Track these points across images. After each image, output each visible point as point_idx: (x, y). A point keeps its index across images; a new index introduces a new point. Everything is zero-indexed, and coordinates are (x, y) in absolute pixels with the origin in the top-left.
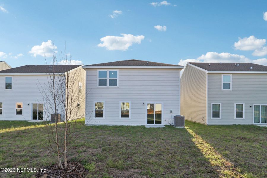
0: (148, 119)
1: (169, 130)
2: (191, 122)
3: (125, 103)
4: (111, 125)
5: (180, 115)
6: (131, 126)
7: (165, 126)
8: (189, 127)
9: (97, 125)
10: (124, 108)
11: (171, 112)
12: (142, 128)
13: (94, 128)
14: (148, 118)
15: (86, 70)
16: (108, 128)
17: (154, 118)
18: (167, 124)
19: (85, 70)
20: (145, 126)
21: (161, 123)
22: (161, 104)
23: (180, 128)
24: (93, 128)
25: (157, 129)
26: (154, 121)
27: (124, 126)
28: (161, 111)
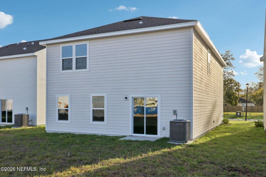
11: (175, 113)
21: (156, 134)
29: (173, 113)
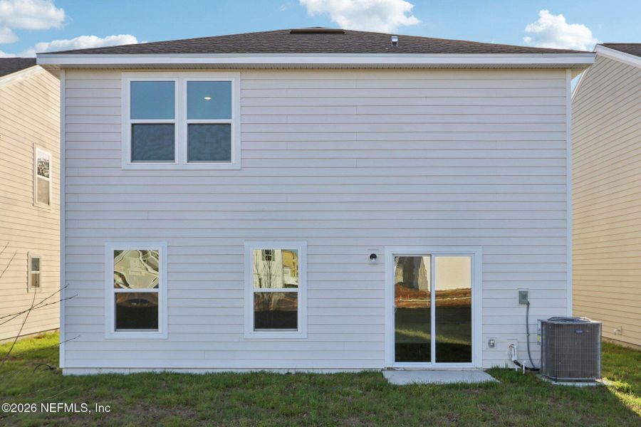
0: (397, 335)
1: (520, 400)
2: (620, 348)
3: (278, 255)
4: (203, 372)
5: (570, 315)
6: (311, 375)
7: (490, 371)
8: (626, 378)
9: (127, 372)
10: (270, 276)
11: (524, 298)
12: (368, 389)
13: (105, 390)
14: (396, 327)
15: (63, 74)
16: (185, 386)
17: (429, 332)
18: (502, 365)
19: (58, 76)
20: (387, 375)
21: (468, 359)
22: (467, 260)
23: (581, 384)
24: (97, 391)
25: (453, 391)
26: (429, 345)
27: (271, 375)
28: (467, 293)
29: (517, 300)
